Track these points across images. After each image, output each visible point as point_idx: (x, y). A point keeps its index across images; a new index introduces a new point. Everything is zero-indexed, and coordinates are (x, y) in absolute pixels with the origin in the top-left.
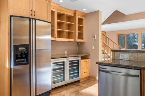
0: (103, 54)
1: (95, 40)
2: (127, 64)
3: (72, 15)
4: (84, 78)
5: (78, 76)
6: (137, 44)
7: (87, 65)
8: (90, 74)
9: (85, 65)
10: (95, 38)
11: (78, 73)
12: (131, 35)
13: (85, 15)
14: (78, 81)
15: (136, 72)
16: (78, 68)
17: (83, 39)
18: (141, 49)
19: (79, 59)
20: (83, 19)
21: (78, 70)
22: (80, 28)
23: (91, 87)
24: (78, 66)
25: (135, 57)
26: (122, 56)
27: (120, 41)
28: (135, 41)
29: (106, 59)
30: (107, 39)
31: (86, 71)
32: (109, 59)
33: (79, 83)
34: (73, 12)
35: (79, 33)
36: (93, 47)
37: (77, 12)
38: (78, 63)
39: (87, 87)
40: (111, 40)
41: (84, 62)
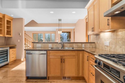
0: (25, 45)
1: (20, 36)
2: (40, 49)
3: (2, 17)
4: (12, 61)
5: (7, 61)
6: (43, 39)
7: (14, 53)
8: (16, 58)
9: (12, 52)
10: (20, 35)
11: (7, 58)
12: (39, 34)
13: (13, 19)
14: (7, 64)
15: (45, 52)
16: (7, 55)
17: (10, 35)
18: (44, 42)
19: (8, 48)
20: (10, 22)
21: (7, 57)
22: (8, 27)
23: (18, 66)
24: (7, 53)
25: (44, 45)
26: (38, 45)
27: (34, 37)
28: (41, 38)
29: (26, 48)
30: (27, 36)
31: (14, 56)
32: (28, 48)
33: (8, 66)
34: (2, 15)
35: (7, 31)
36: (19, 41)
37: (5, 16)
38: (7, 51)
39: (15, 67)
40: (28, 36)
41: (11, 51)
